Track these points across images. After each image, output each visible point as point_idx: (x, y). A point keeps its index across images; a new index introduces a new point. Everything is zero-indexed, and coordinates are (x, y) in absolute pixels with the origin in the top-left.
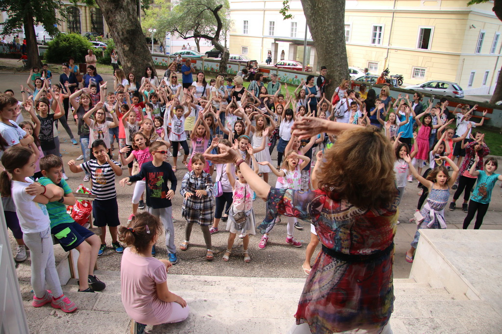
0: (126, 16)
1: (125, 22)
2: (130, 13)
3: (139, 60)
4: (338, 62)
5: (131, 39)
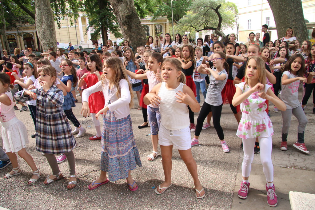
0: (125, 6)
1: (124, 11)
2: (127, 4)
3: (134, 35)
4: (292, 17)
5: (129, 21)
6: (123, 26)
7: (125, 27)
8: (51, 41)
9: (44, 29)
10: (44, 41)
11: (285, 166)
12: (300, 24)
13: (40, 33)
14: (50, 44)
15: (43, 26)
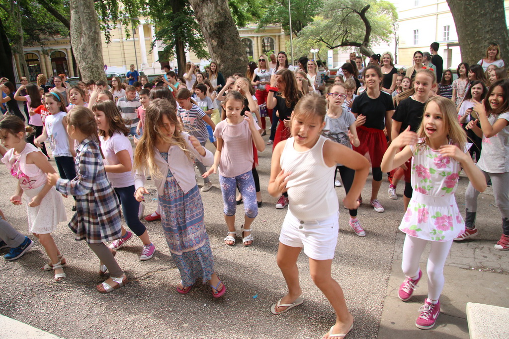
0: (213, 7)
1: (212, 15)
2: (217, 4)
3: (228, 54)
4: (486, 25)
5: (219, 32)
6: (211, 39)
7: (213, 41)
8: (94, 64)
9: (84, 44)
10: (84, 64)
11: (468, 267)
12: (500, 37)
13: (78, 50)
14: (93, 68)
15: (82, 40)
